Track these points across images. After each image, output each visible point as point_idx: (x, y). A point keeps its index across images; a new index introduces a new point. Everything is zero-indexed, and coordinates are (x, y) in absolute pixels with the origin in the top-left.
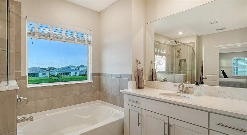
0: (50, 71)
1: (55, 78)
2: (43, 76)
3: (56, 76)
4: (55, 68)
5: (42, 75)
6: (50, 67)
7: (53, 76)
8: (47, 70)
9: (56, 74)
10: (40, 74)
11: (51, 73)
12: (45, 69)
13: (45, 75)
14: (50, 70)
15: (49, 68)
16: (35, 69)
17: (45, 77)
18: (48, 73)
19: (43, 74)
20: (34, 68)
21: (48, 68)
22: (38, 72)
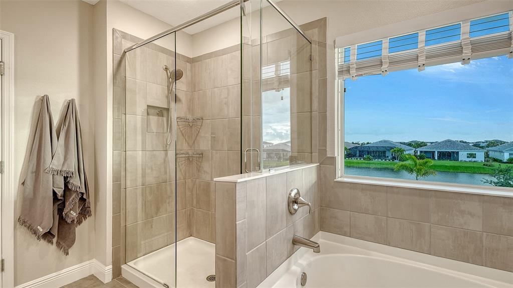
0: (490, 148)
1: (503, 166)
2: (470, 159)
3: (505, 161)
4: (504, 143)
5: (468, 157)
6: (491, 139)
7: (495, 160)
8: (482, 147)
9: (506, 156)
10: (463, 156)
11: (491, 154)
12: (477, 145)
13: (475, 157)
14: (488, 146)
15: (487, 142)
16: (452, 145)
17: (474, 161)
18: (484, 153)
19: (470, 154)
20: (449, 141)
21: (483, 142)
22: (458, 151)
